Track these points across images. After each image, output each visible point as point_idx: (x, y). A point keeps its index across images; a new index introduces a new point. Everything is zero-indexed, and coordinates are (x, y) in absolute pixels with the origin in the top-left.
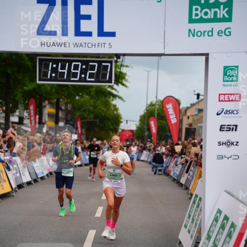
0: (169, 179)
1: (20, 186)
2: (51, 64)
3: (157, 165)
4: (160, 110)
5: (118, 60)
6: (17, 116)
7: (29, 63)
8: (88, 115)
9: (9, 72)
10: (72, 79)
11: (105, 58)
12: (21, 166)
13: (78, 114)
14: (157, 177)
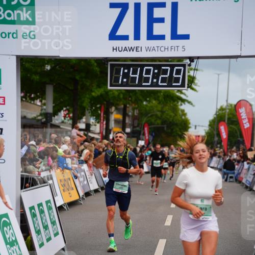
0: (241, 187)
1: (87, 194)
2: (122, 69)
3: (228, 171)
4: (231, 114)
5: (192, 63)
6: (84, 123)
7: (97, 69)
8: (155, 120)
9: (77, 77)
10: (144, 84)
11: (174, 62)
12: (88, 174)
13: (144, 120)
14: (228, 184)
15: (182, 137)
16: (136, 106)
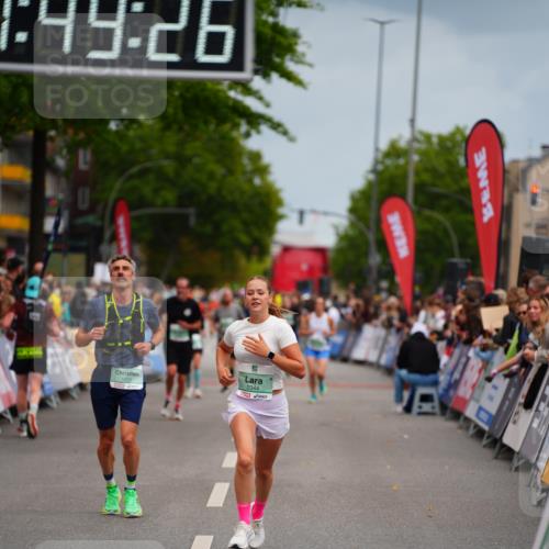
0: (460, 431)
3: (415, 377)
4: (426, 170)
8: (156, 191)
13: (116, 186)
14: (413, 421)
15: (259, 248)
16: (82, 135)
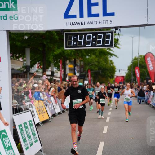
0: (149, 107)
1: (54, 115)
2: (73, 36)
3: (141, 98)
4: (141, 62)
6: (50, 71)
7: (57, 37)
8: (94, 68)
9: (45, 43)
10: (87, 45)
11: (104, 30)
12: (54, 102)
13: (87, 68)
14: (141, 105)
15: (112, 77)
16: (82, 59)
